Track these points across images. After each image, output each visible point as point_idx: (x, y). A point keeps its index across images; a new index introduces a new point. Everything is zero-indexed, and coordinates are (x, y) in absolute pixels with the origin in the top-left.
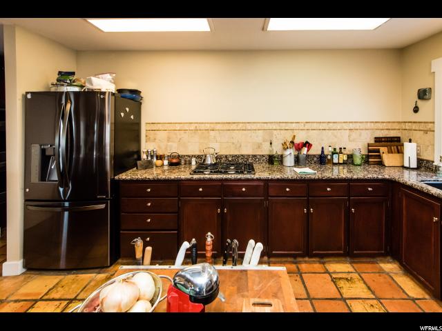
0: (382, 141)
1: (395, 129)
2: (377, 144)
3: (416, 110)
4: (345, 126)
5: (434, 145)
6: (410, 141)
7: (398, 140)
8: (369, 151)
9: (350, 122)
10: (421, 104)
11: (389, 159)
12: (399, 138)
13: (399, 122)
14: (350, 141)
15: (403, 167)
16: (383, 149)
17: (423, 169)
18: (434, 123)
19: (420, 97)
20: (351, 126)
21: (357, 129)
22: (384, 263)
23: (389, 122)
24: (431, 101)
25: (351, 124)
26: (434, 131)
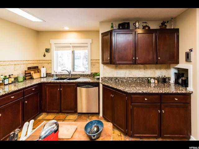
0: (31, 69)
1: (36, 63)
2: (29, 70)
3: (44, 56)
4: (12, 63)
5: (51, 68)
6: (43, 67)
7: (37, 67)
8: (26, 74)
9: (14, 61)
10: (46, 54)
11: (35, 76)
12: (38, 66)
13: (37, 60)
14: (15, 70)
15: (41, 77)
16: (32, 72)
17: (48, 77)
18: (51, 60)
19: (46, 51)
20: (16, 63)
21: (19, 64)
22: (39, 117)
23: (33, 60)
24: (50, 53)
25: (15, 62)
26: (51, 63)
